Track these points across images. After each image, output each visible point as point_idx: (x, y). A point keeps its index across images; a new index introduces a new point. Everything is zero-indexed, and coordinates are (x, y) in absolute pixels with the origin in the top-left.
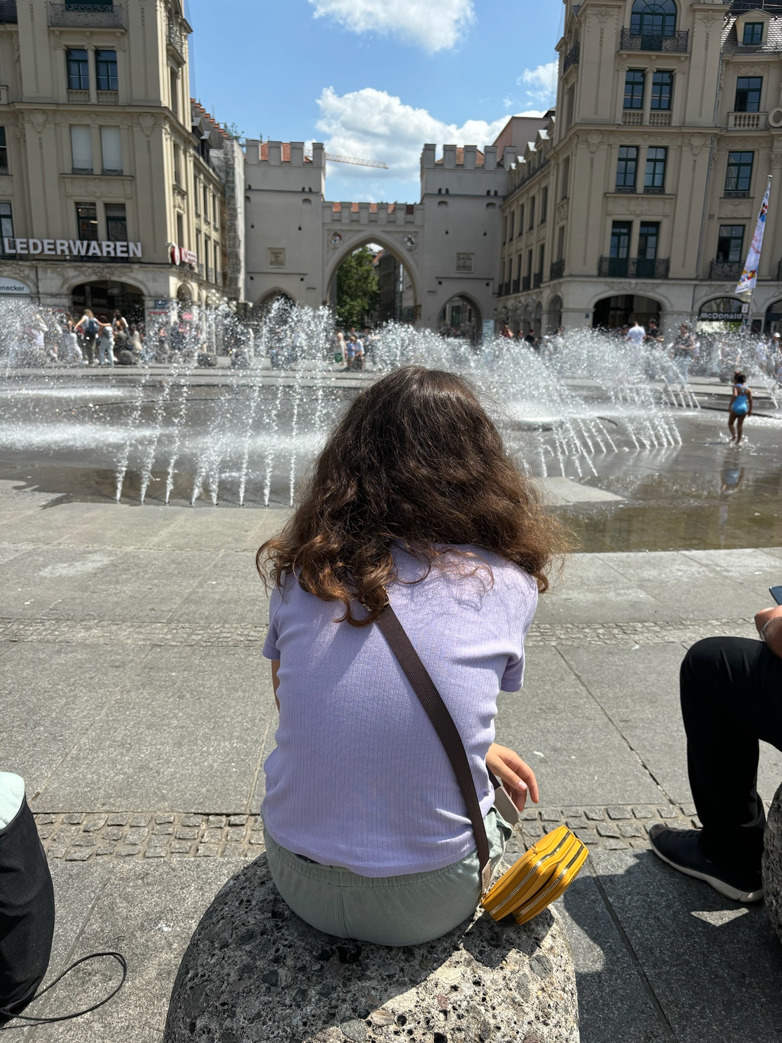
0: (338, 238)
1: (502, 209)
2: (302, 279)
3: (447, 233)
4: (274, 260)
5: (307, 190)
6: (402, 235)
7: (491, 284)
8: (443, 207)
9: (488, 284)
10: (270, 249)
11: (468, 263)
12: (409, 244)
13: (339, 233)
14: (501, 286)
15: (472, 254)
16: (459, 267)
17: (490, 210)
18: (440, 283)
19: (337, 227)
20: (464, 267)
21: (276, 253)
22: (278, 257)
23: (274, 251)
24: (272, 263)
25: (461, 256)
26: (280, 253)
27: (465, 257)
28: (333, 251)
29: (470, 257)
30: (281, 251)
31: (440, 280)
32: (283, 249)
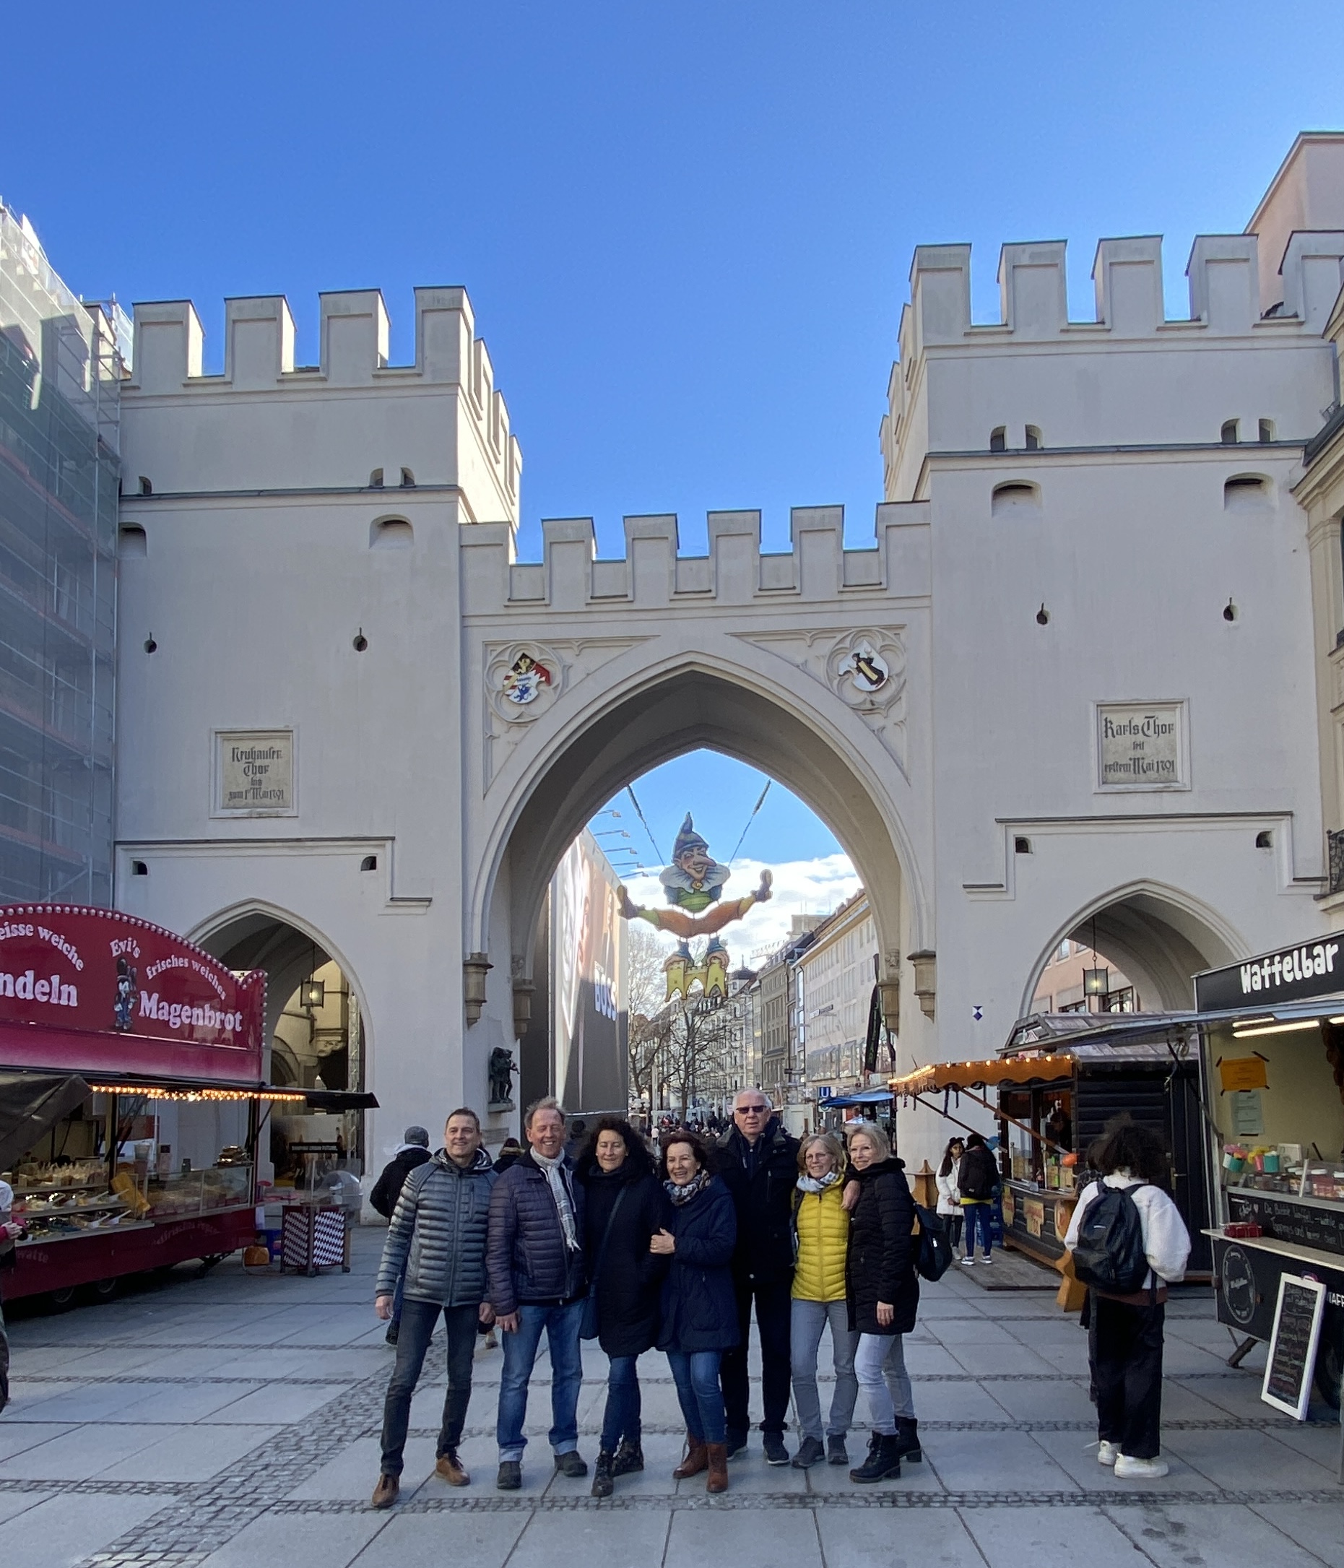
0: (534, 678)
1: (1304, 495)
2: (371, 863)
3: (1043, 618)
4: (243, 783)
5: (393, 479)
6: (826, 646)
7: (1281, 833)
8: (1016, 509)
9: (1263, 841)
10: (229, 735)
11: (1154, 748)
12: (862, 682)
16: (1111, 771)
18: (1022, 845)
19: (530, 627)
20: (1138, 766)
21: (250, 755)
22: (262, 769)
23: (245, 746)
24: (233, 795)
25: (1119, 719)
26: (272, 753)
27: (1139, 720)
28: (516, 734)
29: (1163, 718)
30: (278, 746)
31: (1024, 831)
32: (285, 734)
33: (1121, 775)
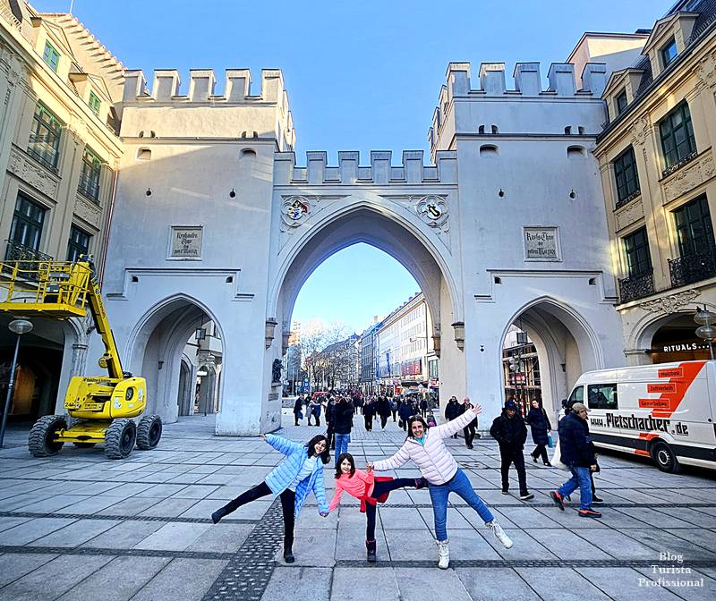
0: (300, 209)
2: (230, 280)
3: (501, 194)
4: (181, 247)
5: (250, 135)
6: (418, 201)
7: (599, 279)
8: (489, 155)
9: (591, 282)
10: (175, 228)
11: (546, 245)
12: (430, 215)
13: (303, 201)
15: (553, 228)
16: (530, 252)
18: (497, 281)
19: (299, 192)
20: (541, 252)
21: (185, 235)
22: (189, 241)
23: (183, 232)
24: (176, 251)
25: (533, 233)
26: (193, 235)
27: (540, 234)
28: (292, 231)
29: (550, 233)
30: (196, 232)
31: (497, 275)
32: (200, 228)
33: (534, 254)
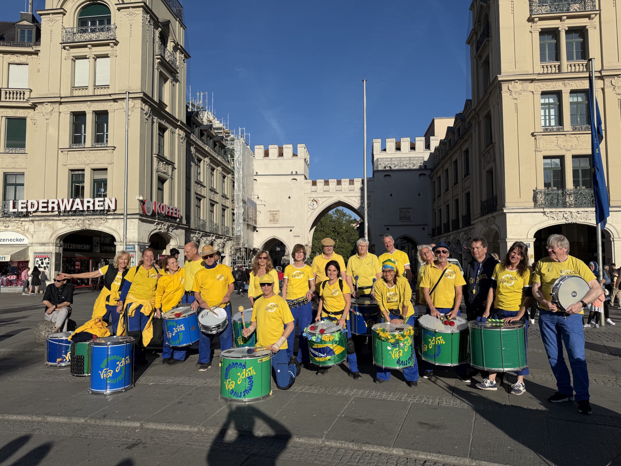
0: (315, 202)
1: (431, 177)
2: (291, 231)
3: (391, 195)
4: (272, 219)
5: (294, 173)
7: (426, 227)
8: (388, 178)
9: (424, 229)
10: (270, 211)
11: (408, 215)
13: (316, 199)
14: (433, 230)
15: (410, 208)
16: (401, 218)
17: (422, 177)
18: (388, 229)
19: (314, 195)
20: (405, 217)
21: (273, 214)
22: (275, 216)
23: (272, 213)
24: (270, 220)
25: (402, 210)
26: (276, 214)
27: (405, 210)
28: (312, 211)
29: (409, 210)
30: (277, 213)
31: (388, 227)
32: (278, 211)
